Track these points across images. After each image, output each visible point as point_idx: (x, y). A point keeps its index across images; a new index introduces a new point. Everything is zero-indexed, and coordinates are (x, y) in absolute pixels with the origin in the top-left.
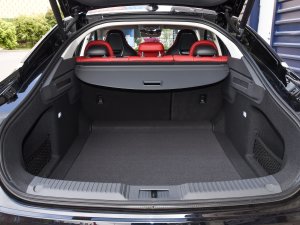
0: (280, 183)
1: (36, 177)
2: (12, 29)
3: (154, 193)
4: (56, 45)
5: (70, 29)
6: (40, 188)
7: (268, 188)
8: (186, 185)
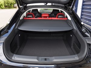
0: (79, 57)
1: (14, 54)
2: (2, 2)
3: (46, 59)
4: (18, 15)
5: (22, 10)
6: (16, 58)
7: (75, 58)
8: (54, 57)
